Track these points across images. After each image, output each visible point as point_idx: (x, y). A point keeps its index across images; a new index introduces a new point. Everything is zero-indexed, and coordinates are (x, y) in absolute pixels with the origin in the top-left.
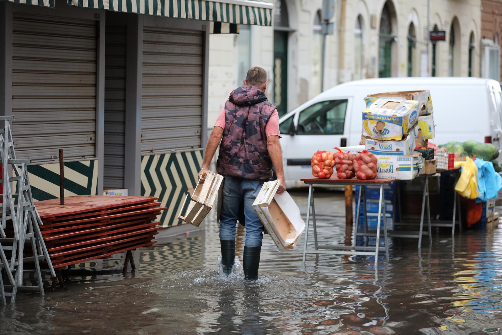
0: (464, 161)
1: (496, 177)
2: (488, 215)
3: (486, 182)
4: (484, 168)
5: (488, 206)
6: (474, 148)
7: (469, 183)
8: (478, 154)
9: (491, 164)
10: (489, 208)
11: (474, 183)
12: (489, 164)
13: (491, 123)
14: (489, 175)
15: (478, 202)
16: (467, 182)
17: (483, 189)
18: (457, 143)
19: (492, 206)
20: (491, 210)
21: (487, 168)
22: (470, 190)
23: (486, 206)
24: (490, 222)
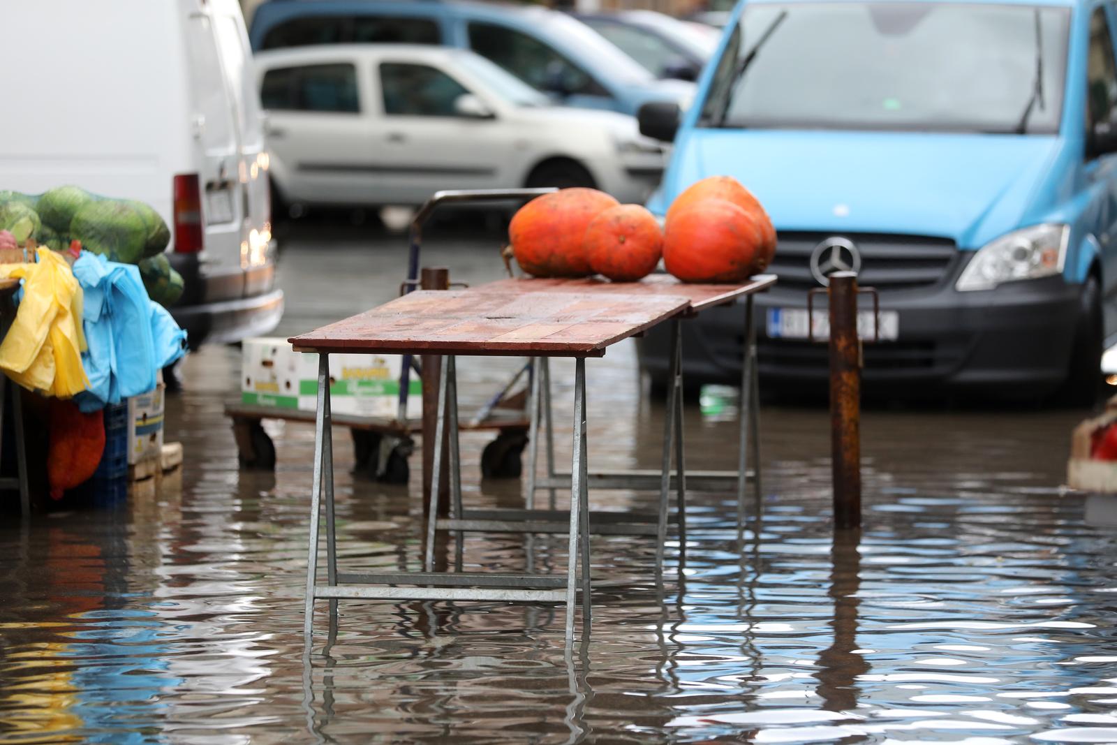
0: (30, 261)
1: (154, 321)
2: (133, 455)
3: (118, 338)
4: (110, 286)
5: (133, 424)
6: (76, 216)
7: (48, 341)
8: (92, 237)
9: (134, 271)
10: (140, 431)
11: (67, 341)
12: (127, 273)
13: (196, 125)
14: (128, 310)
15: (87, 408)
16: (40, 335)
17: (105, 360)
18: (17, 196)
19: (149, 422)
20: (145, 439)
21: (119, 286)
22: (52, 365)
23: (125, 423)
24: (148, 478)
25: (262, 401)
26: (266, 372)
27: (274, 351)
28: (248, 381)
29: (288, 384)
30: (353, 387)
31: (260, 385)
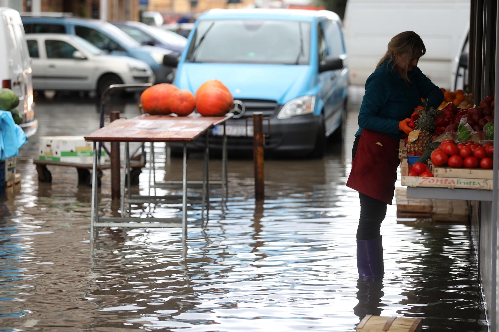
1: (17, 131)
2: (7, 178)
5: (7, 167)
9: (9, 114)
10: (9, 170)
12: (7, 115)
14: (7, 127)
19: (12, 166)
20: (10, 172)
21: (5, 119)
23: (4, 167)
24: (11, 186)
25: (47, 159)
26: (48, 149)
27: (51, 141)
28: (42, 152)
29: (57, 153)
30: (79, 153)
31: (46, 153)
